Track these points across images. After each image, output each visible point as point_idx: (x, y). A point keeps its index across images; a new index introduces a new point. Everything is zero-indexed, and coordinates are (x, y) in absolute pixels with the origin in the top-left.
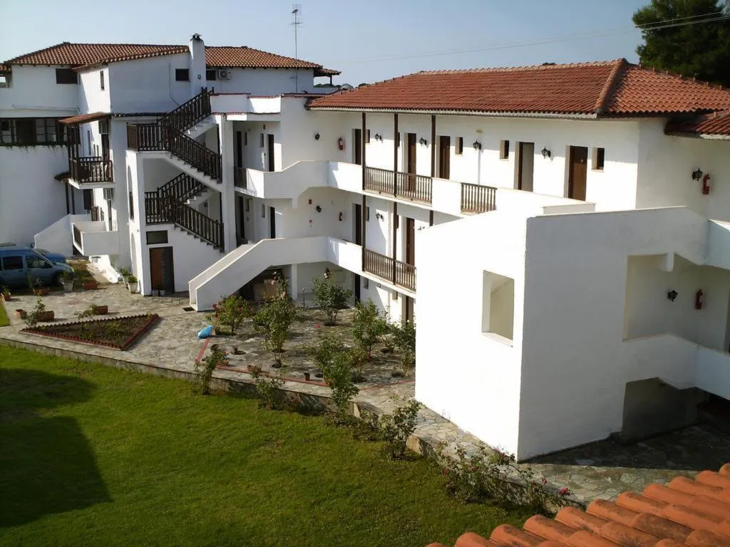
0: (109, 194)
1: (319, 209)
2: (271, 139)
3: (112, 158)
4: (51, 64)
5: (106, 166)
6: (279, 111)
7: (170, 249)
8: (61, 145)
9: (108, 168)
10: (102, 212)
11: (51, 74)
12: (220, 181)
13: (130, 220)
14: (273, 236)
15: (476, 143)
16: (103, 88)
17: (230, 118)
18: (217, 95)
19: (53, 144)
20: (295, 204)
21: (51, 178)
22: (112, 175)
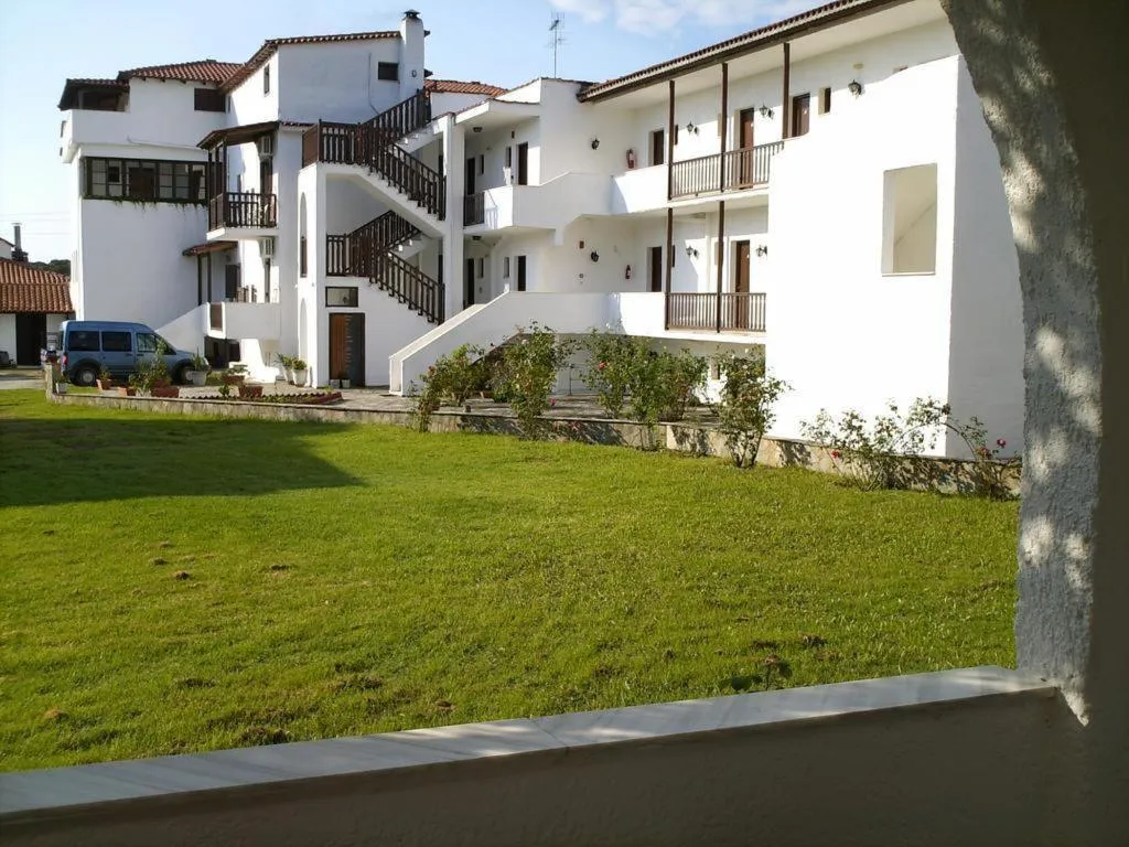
0: (269, 247)
1: (594, 257)
2: (523, 149)
3: (275, 191)
4: (188, 79)
5: (266, 208)
6: (538, 100)
7: (362, 316)
8: (196, 204)
9: (269, 208)
10: (254, 290)
11: (187, 94)
12: (442, 217)
13: (299, 279)
14: (522, 286)
15: (855, 83)
16: (267, 90)
17: (460, 118)
18: (442, 91)
19: (184, 202)
20: (559, 239)
21: (176, 254)
22: (275, 217)
